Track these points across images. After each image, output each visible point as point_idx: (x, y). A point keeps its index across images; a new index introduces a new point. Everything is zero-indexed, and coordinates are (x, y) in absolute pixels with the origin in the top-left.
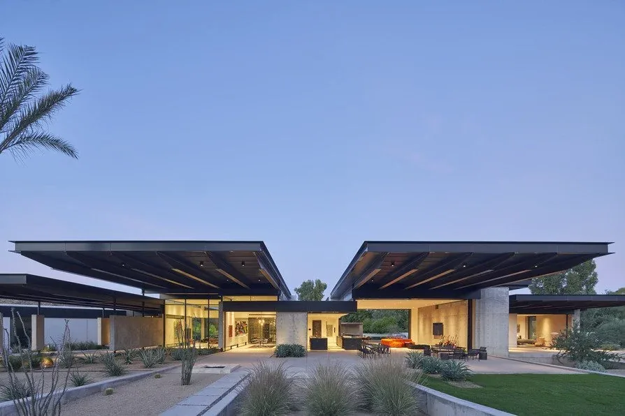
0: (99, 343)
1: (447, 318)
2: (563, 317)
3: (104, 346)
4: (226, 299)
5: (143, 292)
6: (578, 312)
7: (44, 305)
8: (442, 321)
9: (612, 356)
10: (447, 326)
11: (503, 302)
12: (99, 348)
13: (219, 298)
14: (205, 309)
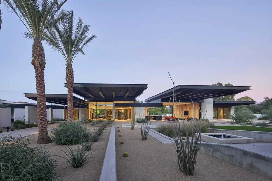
0: (64, 119)
1: (190, 109)
2: (227, 109)
3: (65, 120)
4: (116, 102)
5: (85, 99)
6: (233, 107)
7: (53, 104)
8: (188, 110)
9: (249, 121)
10: (190, 112)
11: (211, 103)
12: (63, 120)
13: (112, 102)
14: (95, 105)
